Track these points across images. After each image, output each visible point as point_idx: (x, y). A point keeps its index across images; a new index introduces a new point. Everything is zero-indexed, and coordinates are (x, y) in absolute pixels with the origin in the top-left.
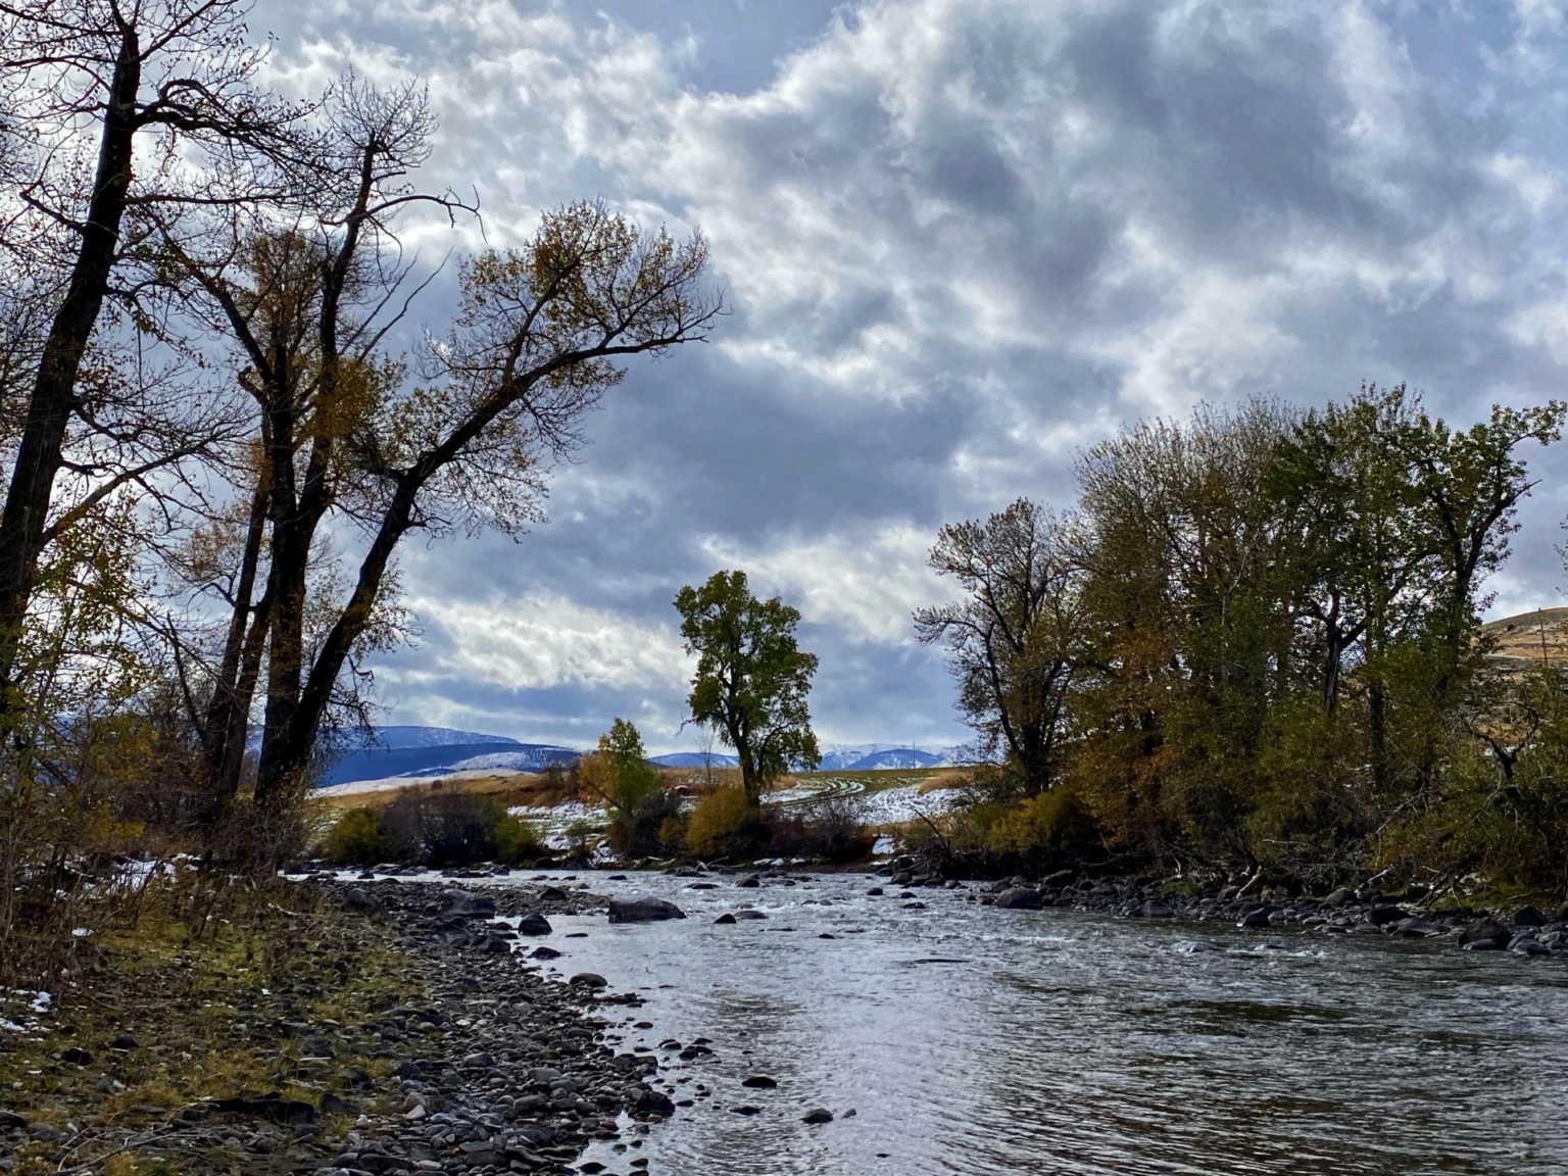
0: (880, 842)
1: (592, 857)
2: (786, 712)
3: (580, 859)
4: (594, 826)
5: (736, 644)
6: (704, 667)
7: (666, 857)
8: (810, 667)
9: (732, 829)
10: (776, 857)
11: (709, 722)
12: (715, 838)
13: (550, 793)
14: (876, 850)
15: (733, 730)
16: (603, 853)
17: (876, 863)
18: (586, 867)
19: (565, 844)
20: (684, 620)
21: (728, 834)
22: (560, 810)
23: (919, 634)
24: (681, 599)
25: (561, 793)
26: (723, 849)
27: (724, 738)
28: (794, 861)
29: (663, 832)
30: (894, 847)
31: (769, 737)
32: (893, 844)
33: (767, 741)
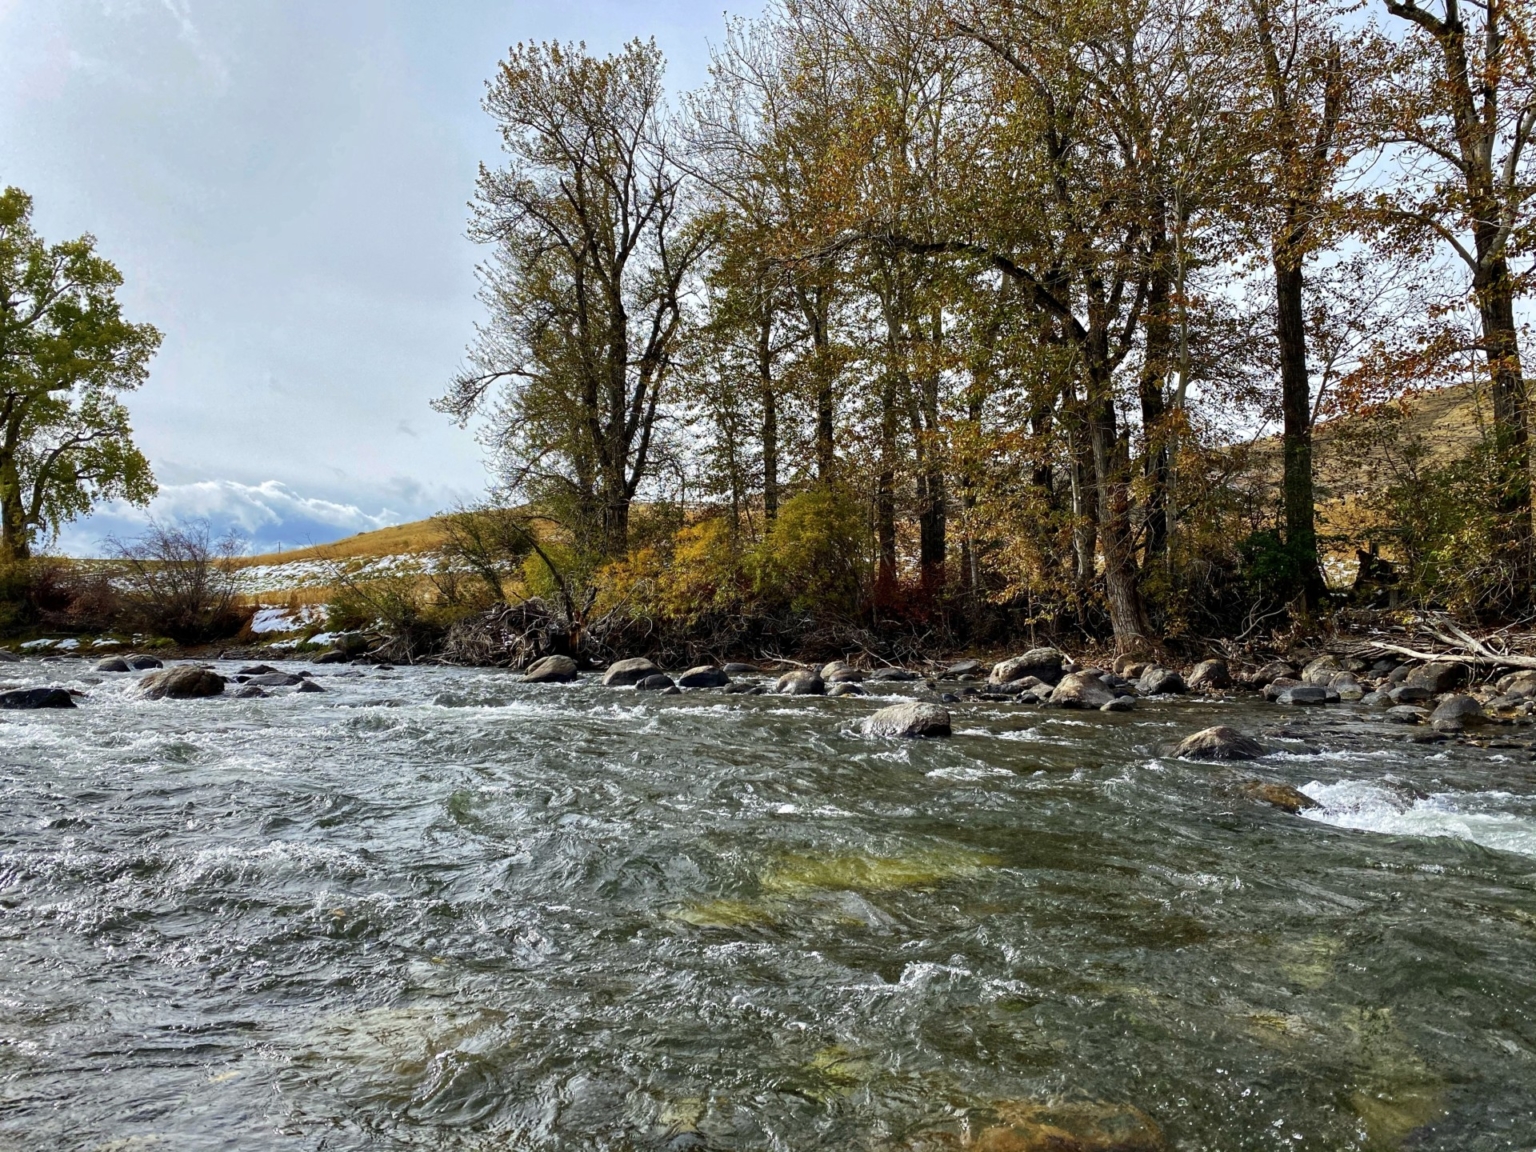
0: (261, 615)
2: (91, 417)
8: (145, 344)
10: (64, 637)
14: (257, 626)
17: (274, 645)
30: (293, 622)
31: (56, 452)
32: (291, 618)
33: (52, 458)
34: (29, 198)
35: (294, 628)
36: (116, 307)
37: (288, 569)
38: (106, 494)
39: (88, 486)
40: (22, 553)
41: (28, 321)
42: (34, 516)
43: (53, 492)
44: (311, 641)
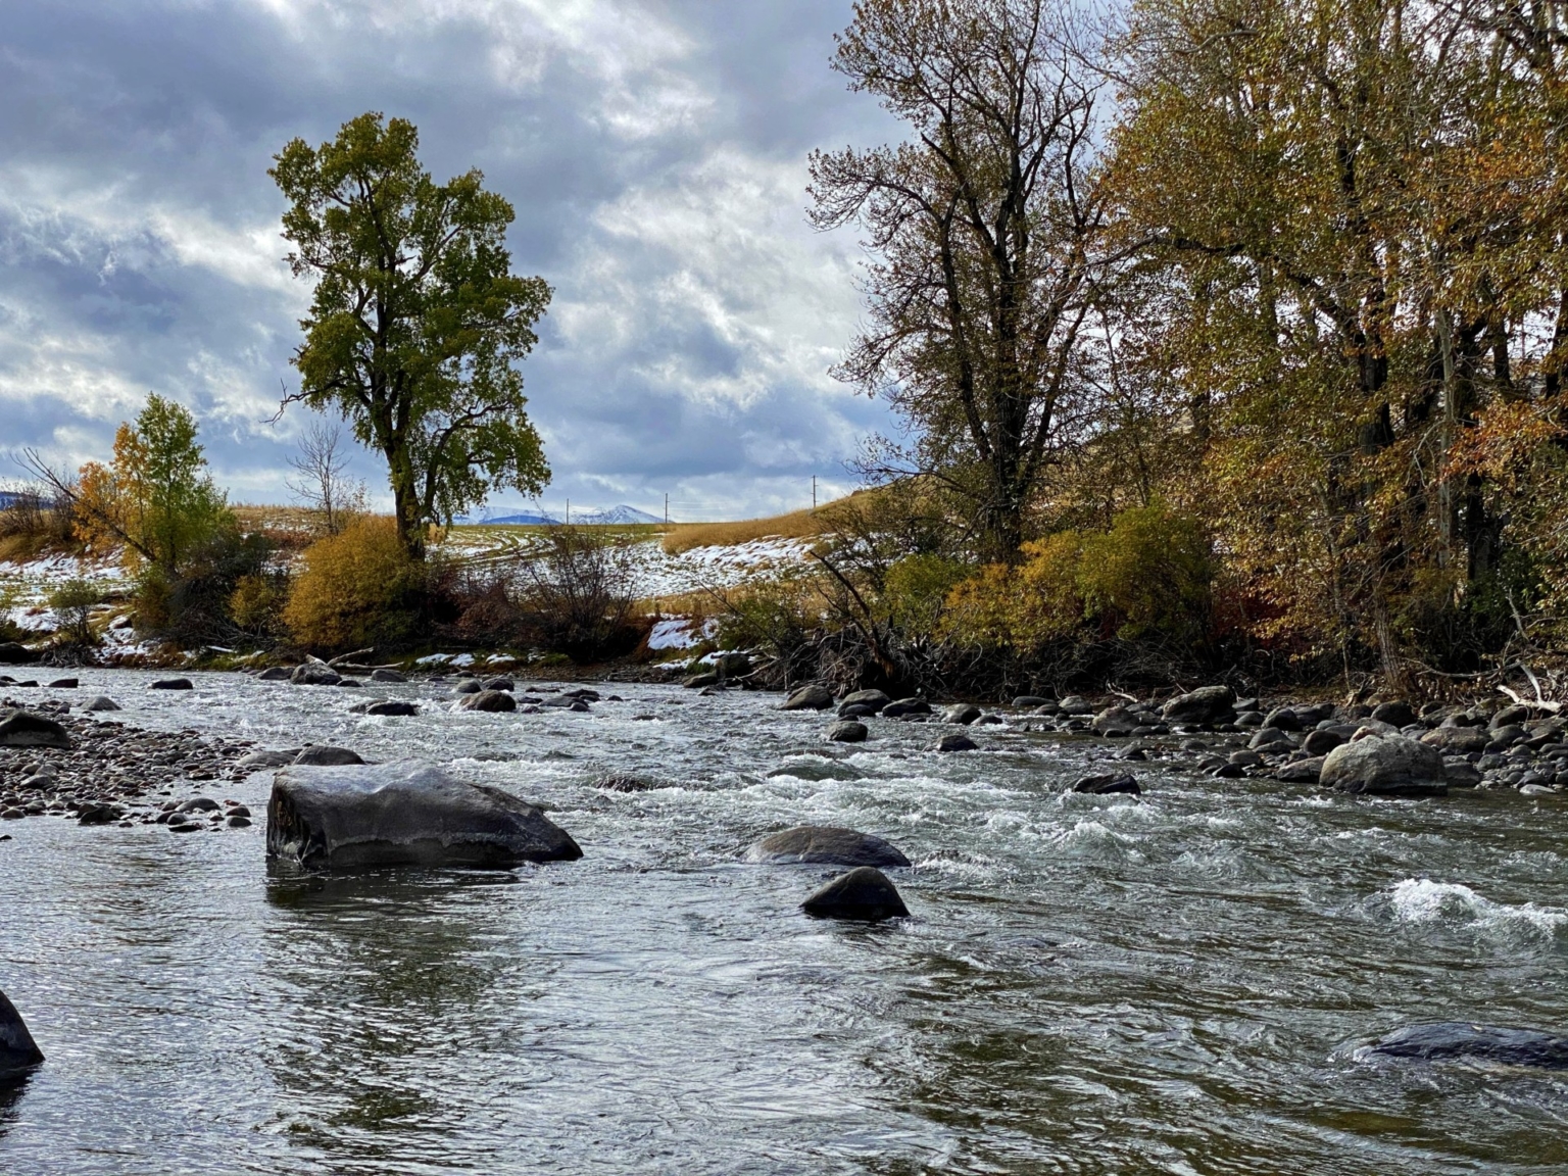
0: (660, 627)
1: (101, 644)
2: (483, 388)
3: (79, 648)
4: (102, 592)
5: (388, 257)
6: (328, 297)
7: (245, 647)
8: (535, 301)
9: (376, 599)
10: (459, 652)
11: (337, 401)
12: (344, 614)
13: (17, 540)
14: (655, 642)
15: (381, 416)
16: (122, 640)
17: (665, 665)
18: (90, 663)
19: (49, 620)
20: (290, 205)
21: (368, 608)
22: (37, 568)
23: (812, 203)
24: (285, 164)
25: (38, 539)
26: (358, 633)
27: (363, 432)
28: (494, 658)
29: (238, 601)
30: (692, 637)
31: (448, 432)
32: (690, 632)
33: (444, 439)
34: (414, 129)
35: (691, 644)
36: (505, 256)
37: (742, 553)
38: (496, 484)
39: (481, 473)
40: (417, 552)
41: (417, 278)
42: (428, 508)
43: (446, 479)
44: (702, 661)
